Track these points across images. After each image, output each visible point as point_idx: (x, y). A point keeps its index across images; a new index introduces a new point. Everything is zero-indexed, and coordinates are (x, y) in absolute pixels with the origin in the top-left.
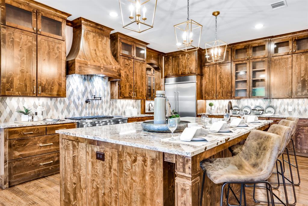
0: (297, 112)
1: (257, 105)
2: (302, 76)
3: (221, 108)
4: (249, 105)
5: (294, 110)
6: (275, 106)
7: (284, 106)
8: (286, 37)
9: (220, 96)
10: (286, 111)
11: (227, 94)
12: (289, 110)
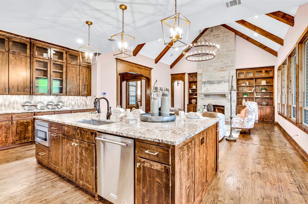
0: (77, 106)
1: (49, 101)
2: (84, 82)
3: (7, 105)
4: (41, 101)
5: (75, 104)
6: (63, 102)
7: (70, 101)
8: (76, 53)
9: (15, 91)
10: (71, 105)
11: (24, 90)
12: (72, 104)
